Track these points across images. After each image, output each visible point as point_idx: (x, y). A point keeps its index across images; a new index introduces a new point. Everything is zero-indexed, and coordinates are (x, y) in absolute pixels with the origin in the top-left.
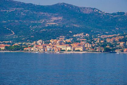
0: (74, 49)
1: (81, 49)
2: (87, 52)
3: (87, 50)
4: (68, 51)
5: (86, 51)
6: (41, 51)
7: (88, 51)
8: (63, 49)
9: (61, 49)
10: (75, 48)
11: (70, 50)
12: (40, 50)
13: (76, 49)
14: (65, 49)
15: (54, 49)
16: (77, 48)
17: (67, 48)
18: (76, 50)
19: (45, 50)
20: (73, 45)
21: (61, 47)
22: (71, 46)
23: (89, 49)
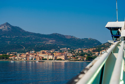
0: (56, 58)
1: (63, 57)
2: (69, 61)
3: (69, 59)
4: (50, 60)
5: (68, 60)
6: (23, 60)
7: (70, 60)
8: (45, 58)
9: (43, 58)
10: (57, 57)
11: (52, 58)
12: (23, 59)
13: (58, 58)
14: (47, 57)
15: (36, 58)
16: (58, 57)
17: (49, 56)
18: (57, 58)
19: (27, 59)
20: (56, 54)
21: (43, 56)
22: (54, 55)
23: (71, 58)
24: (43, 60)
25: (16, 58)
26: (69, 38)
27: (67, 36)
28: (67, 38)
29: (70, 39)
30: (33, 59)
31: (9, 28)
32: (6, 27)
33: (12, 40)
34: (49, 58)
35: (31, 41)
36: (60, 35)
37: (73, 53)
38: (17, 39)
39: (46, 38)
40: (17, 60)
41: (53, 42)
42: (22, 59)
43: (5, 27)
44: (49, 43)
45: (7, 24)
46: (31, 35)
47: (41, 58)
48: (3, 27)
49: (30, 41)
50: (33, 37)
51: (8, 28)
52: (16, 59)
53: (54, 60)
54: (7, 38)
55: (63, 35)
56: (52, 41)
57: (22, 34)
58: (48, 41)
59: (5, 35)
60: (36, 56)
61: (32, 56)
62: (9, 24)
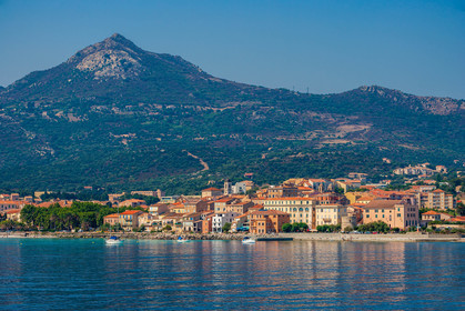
0: (357, 218)
1: (395, 217)
2: (426, 237)
3: (427, 223)
4: (322, 230)
5: (424, 229)
6: (180, 230)
7: (438, 231)
8: (295, 218)
9: (284, 218)
10: (365, 214)
11: (334, 222)
12: (179, 224)
13: (371, 217)
14: (306, 218)
15: (249, 218)
16: (372, 212)
17: (318, 212)
18: (366, 221)
19: (200, 224)
20: (357, 198)
21: (285, 210)
22: (345, 202)
23: (444, 217)
24: (288, 230)
25: (143, 221)
26: (443, 110)
27: (433, 99)
28: (434, 110)
29: (450, 116)
30: (234, 228)
31: (130, 65)
32: (114, 58)
33: (147, 127)
34: (320, 222)
35: (242, 131)
36: (398, 94)
37: (458, 189)
38: (170, 121)
39: (322, 111)
40: (148, 230)
41: (356, 134)
42: (174, 228)
43: (107, 56)
44: (337, 142)
45: (120, 42)
46: (245, 98)
47: (275, 220)
48: (99, 57)
49: (236, 132)
50: (253, 108)
51: (123, 62)
52: (143, 228)
53: (348, 231)
54: (118, 119)
55: (410, 97)
56: (351, 128)
57: (196, 95)
58: (331, 128)
59: (107, 100)
60: (247, 207)
61: (229, 209)
62: (131, 45)
